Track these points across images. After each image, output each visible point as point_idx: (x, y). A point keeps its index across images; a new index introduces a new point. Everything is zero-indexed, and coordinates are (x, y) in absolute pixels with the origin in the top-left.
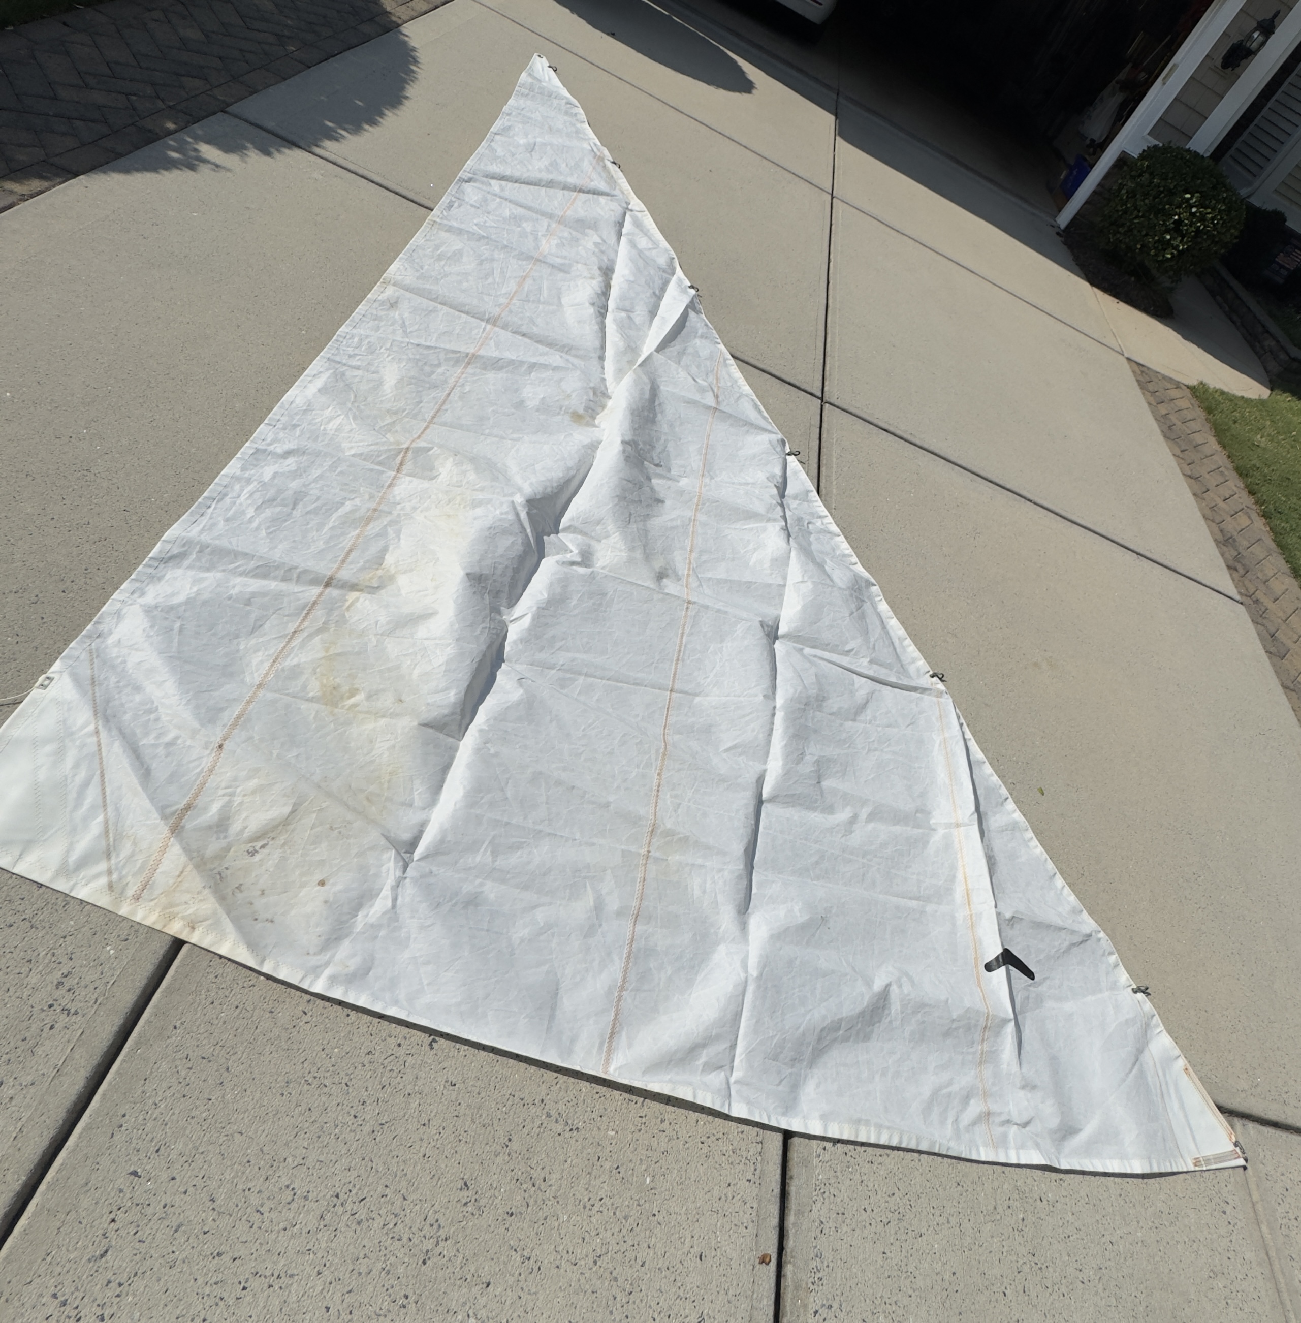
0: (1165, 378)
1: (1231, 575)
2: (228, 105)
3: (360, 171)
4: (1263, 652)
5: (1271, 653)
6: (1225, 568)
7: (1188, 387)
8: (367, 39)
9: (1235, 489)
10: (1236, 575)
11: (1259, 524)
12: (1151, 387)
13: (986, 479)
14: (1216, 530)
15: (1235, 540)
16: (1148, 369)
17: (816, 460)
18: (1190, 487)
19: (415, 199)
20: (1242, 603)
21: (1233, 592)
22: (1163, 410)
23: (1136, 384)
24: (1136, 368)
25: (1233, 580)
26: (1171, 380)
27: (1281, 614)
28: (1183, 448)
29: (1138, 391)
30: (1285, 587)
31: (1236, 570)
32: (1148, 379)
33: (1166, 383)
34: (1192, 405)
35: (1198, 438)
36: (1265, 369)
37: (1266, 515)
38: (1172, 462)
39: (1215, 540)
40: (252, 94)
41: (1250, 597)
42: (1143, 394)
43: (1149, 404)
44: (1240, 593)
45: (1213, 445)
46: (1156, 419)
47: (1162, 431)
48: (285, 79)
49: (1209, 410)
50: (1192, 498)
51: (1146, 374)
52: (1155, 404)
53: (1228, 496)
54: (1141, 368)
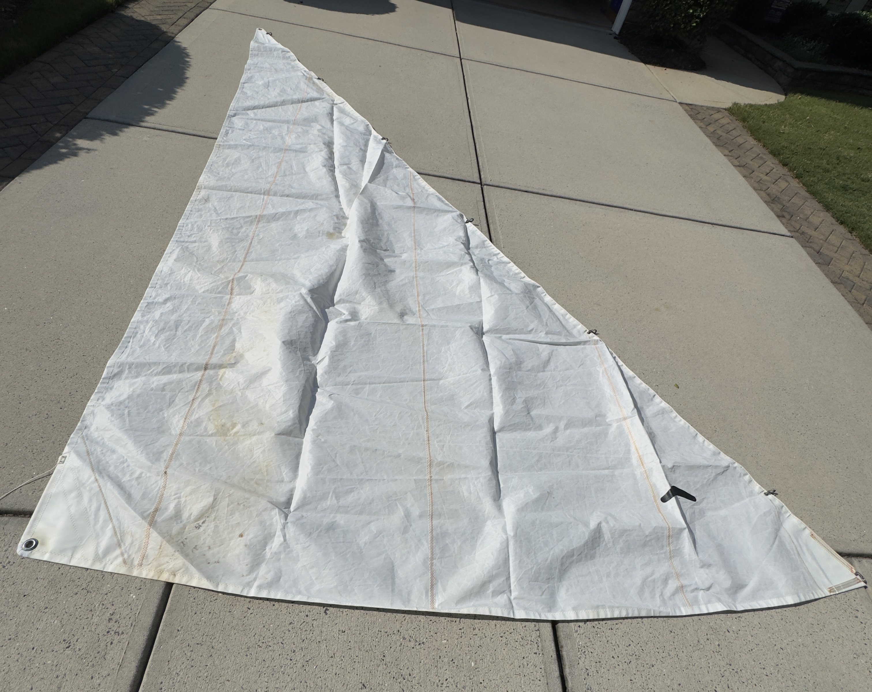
0: (708, 108)
1: (781, 221)
2: (87, 114)
3: (170, 129)
4: (814, 264)
5: (819, 263)
6: (776, 218)
7: (725, 109)
8: (157, 51)
9: (772, 165)
10: (784, 220)
11: (795, 184)
12: (699, 117)
13: (599, 204)
14: (764, 194)
15: (779, 198)
16: (696, 105)
17: (485, 221)
18: (740, 172)
19: (206, 135)
20: (792, 237)
21: (785, 231)
22: (711, 129)
23: (689, 117)
24: (687, 107)
25: (783, 224)
26: (713, 108)
27: (822, 237)
28: (731, 149)
29: (692, 122)
30: (820, 219)
31: (784, 217)
32: (697, 112)
33: (710, 111)
34: (731, 120)
35: (740, 140)
36: (778, 83)
37: (798, 177)
38: (725, 160)
39: (765, 202)
40: (99, 103)
41: (797, 231)
42: (695, 122)
43: (701, 128)
44: (789, 231)
45: (752, 141)
46: (707, 136)
47: (714, 143)
48: (115, 89)
49: (744, 120)
50: (743, 179)
51: (695, 109)
52: (705, 127)
53: (768, 172)
54: (691, 107)
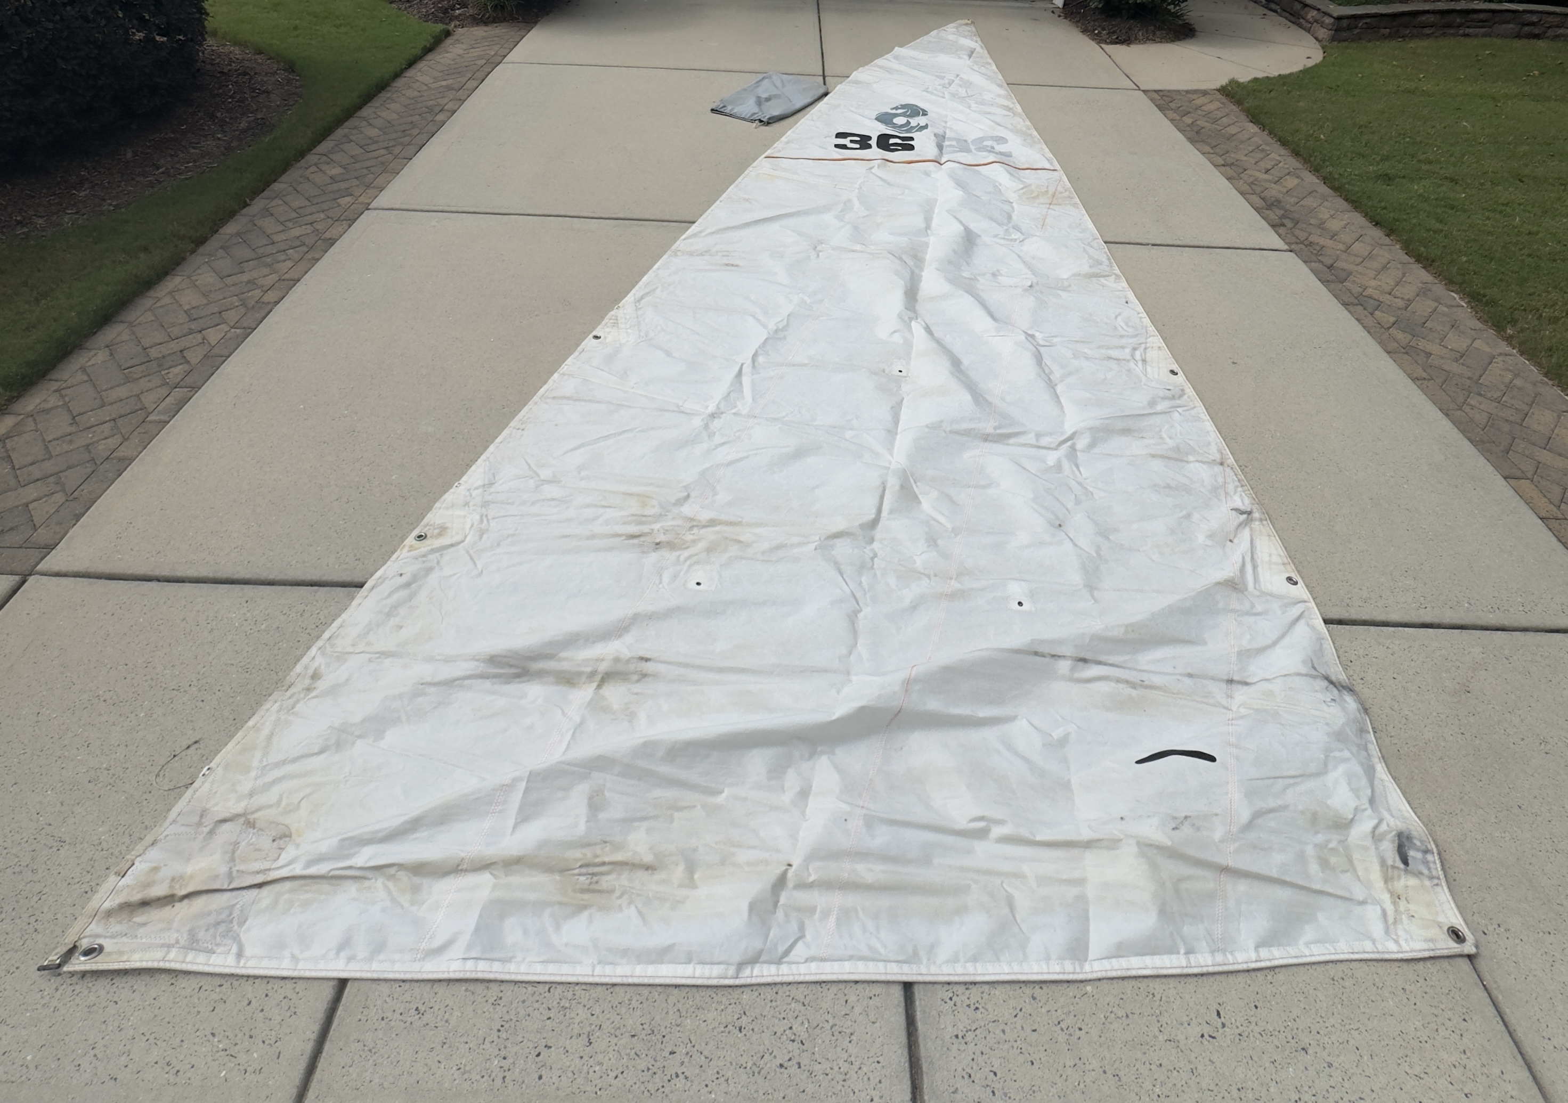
0: (1188, 92)
1: (1276, 232)
4: (1319, 283)
5: (1325, 281)
6: (1269, 228)
7: (1217, 90)
9: (1278, 158)
10: (1282, 230)
11: (1311, 180)
12: (1172, 106)
14: (1256, 199)
15: (1279, 202)
16: (1169, 91)
18: (1224, 174)
20: (1291, 251)
21: (1280, 244)
22: (1188, 120)
23: (1156, 109)
24: (1155, 96)
25: (1280, 236)
26: (1195, 92)
27: (1341, 246)
28: (1214, 144)
30: (1343, 223)
31: (1284, 225)
32: (1170, 99)
33: (1190, 96)
34: (1223, 103)
35: (1232, 130)
36: (1316, 39)
37: (1316, 170)
38: (1203, 160)
39: (1257, 209)
41: (1302, 243)
42: (1164, 114)
43: (1172, 120)
44: (1287, 243)
45: (1253, 128)
46: (1180, 131)
49: (1239, 103)
51: (1167, 96)
52: (1178, 118)
53: (1270, 167)
54: (1161, 94)
